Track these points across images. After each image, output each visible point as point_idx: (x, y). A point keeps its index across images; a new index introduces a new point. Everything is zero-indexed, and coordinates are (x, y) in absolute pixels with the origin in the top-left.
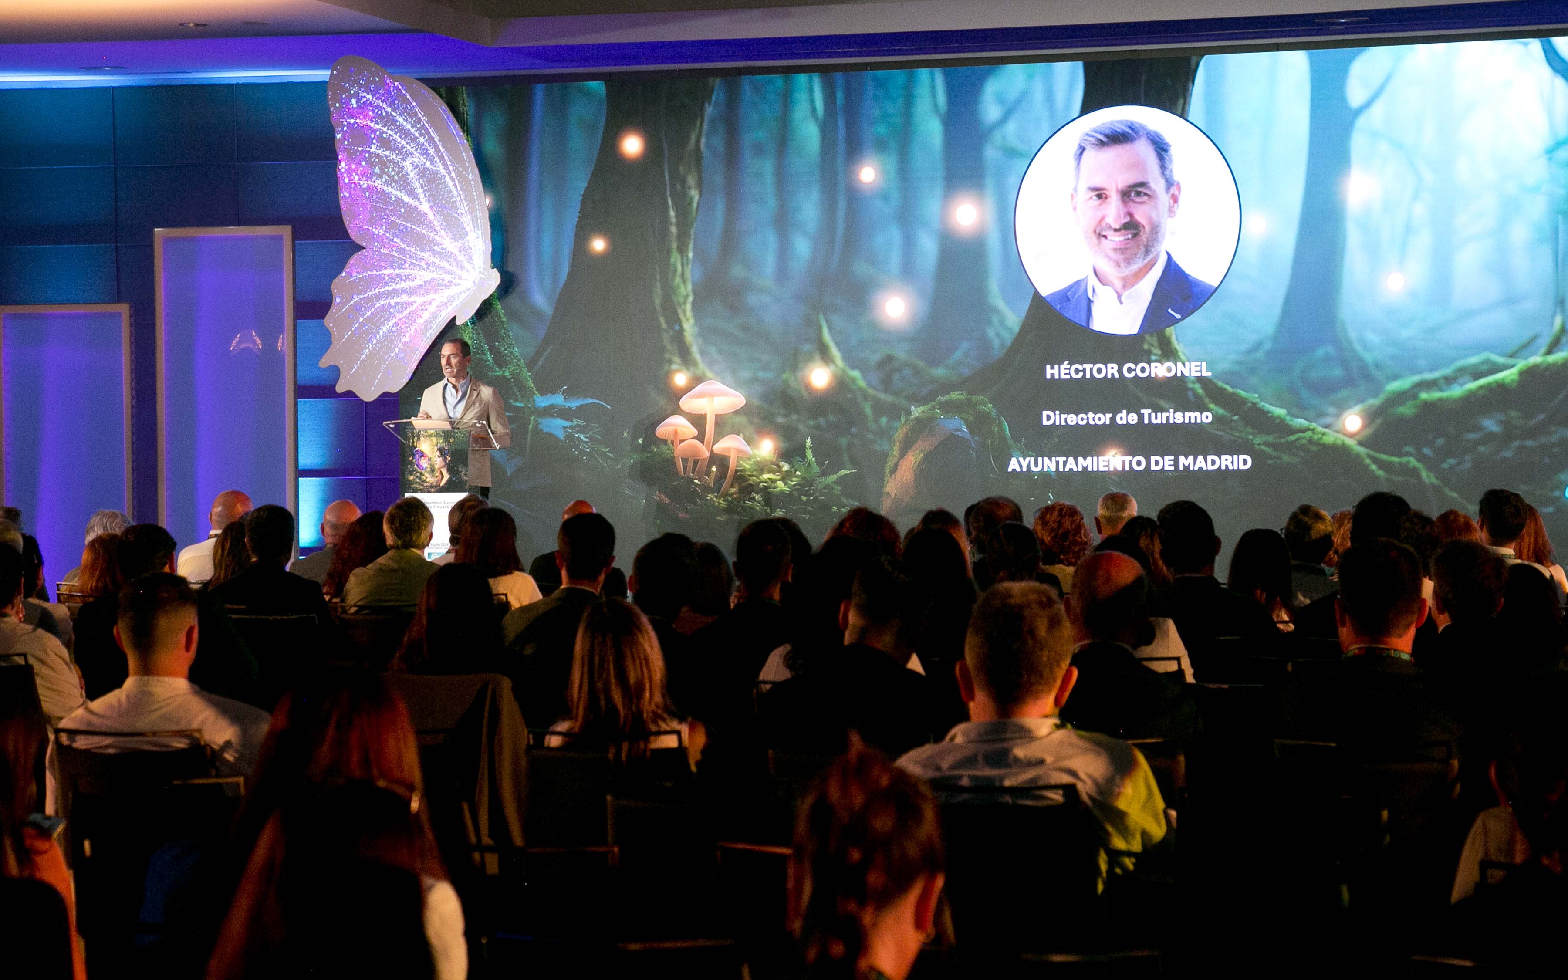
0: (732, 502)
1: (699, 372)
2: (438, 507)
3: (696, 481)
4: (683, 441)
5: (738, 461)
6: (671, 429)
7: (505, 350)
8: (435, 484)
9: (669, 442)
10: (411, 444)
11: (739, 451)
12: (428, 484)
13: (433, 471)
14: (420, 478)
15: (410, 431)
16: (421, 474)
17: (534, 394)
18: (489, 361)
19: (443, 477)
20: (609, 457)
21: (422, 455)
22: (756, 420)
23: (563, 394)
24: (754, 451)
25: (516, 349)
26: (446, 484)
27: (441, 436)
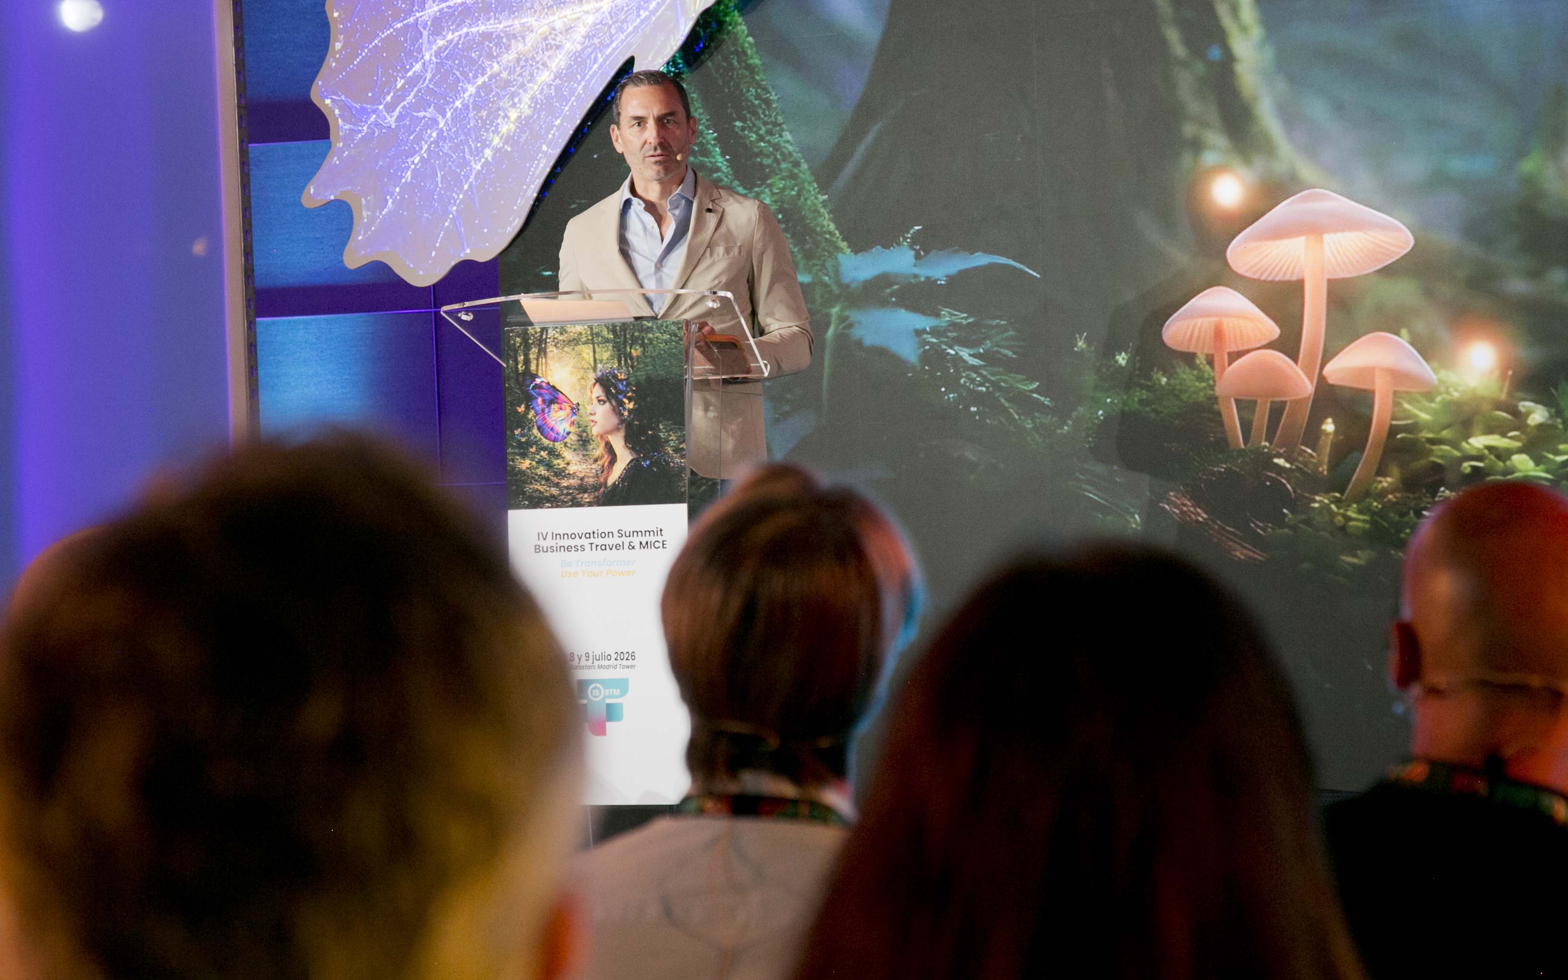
0: (1381, 514)
1: (1280, 168)
2: (604, 547)
3: (1281, 462)
4: (1240, 354)
5: (1396, 404)
6: (1205, 324)
7: (761, 138)
8: (591, 481)
9: (1201, 360)
10: (521, 367)
11: (1397, 376)
12: (573, 482)
13: (584, 442)
14: (549, 466)
15: (518, 329)
16: (552, 452)
17: (838, 249)
18: (718, 170)
19: (613, 460)
20: (1040, 406)
21: (554, 396)
22: (1445, 290)
23: (911, 246)
24: (1443, 374)
25: (787, 136)
26: (623, 479)
27: (607, 341)
